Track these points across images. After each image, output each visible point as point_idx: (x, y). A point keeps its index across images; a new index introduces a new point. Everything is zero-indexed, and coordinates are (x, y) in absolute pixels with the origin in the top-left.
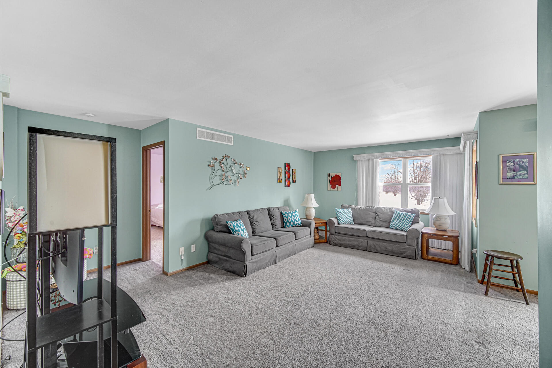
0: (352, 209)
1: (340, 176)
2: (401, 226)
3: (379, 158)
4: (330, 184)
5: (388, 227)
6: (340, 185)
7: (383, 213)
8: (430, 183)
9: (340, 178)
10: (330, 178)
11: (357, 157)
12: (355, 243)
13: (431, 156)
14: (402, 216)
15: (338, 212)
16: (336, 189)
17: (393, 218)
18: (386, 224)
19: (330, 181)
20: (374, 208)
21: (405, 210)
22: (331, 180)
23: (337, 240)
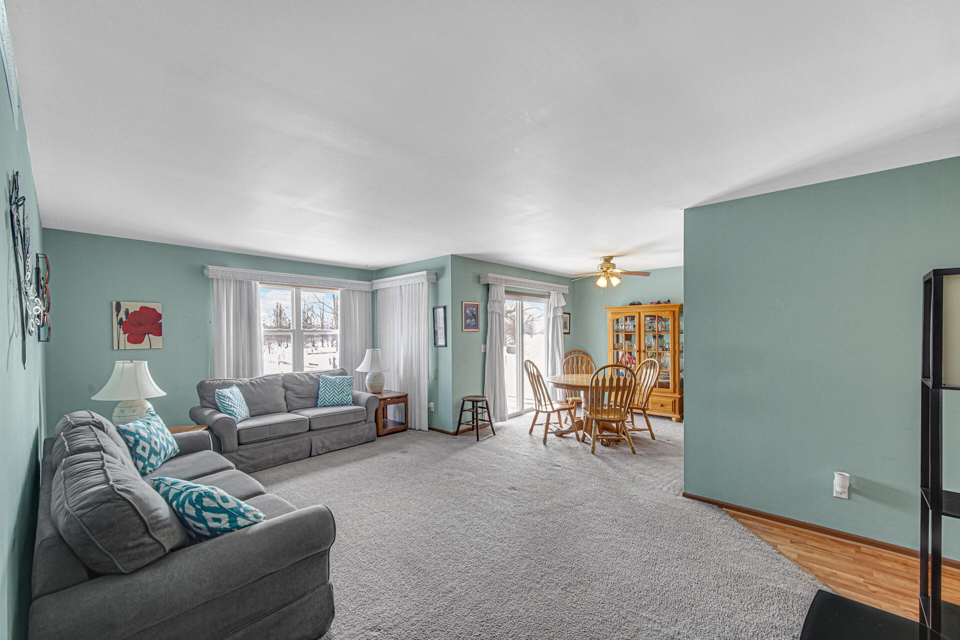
0: (239, 386)
1: (159, 311)
2: (342, 398)
3: (258, 281)
4: (122, 332)
5: (316, 406)
6: (159, 333)
7: (301, 384)
8: (337, 328)
9: (159, 316)
10: (122, 315)
11: (213, 270)
12: (287, 452)
13: (339, 289)
14: (339, 382)
15: (224, 397)
16: (145, 344)
17: (321, 389)
18: (310, 403)
19: (121, 322)
20: (280, 378)
21: (330, 373)
22: (124, 320)
23: (244, 460)
